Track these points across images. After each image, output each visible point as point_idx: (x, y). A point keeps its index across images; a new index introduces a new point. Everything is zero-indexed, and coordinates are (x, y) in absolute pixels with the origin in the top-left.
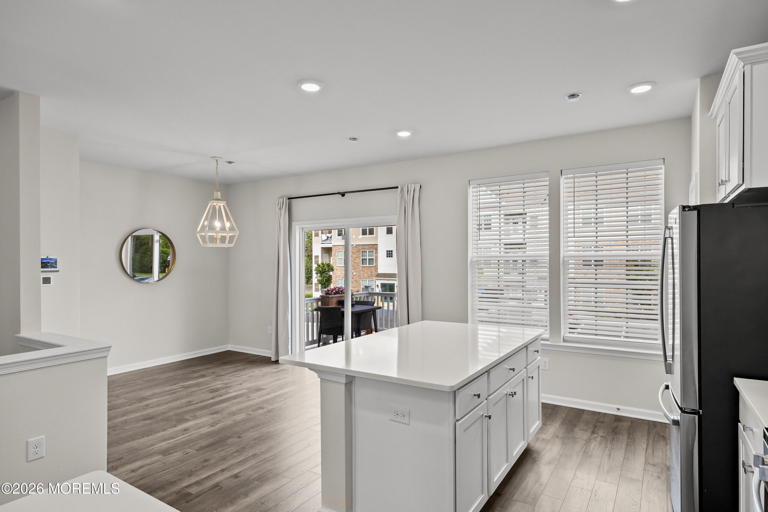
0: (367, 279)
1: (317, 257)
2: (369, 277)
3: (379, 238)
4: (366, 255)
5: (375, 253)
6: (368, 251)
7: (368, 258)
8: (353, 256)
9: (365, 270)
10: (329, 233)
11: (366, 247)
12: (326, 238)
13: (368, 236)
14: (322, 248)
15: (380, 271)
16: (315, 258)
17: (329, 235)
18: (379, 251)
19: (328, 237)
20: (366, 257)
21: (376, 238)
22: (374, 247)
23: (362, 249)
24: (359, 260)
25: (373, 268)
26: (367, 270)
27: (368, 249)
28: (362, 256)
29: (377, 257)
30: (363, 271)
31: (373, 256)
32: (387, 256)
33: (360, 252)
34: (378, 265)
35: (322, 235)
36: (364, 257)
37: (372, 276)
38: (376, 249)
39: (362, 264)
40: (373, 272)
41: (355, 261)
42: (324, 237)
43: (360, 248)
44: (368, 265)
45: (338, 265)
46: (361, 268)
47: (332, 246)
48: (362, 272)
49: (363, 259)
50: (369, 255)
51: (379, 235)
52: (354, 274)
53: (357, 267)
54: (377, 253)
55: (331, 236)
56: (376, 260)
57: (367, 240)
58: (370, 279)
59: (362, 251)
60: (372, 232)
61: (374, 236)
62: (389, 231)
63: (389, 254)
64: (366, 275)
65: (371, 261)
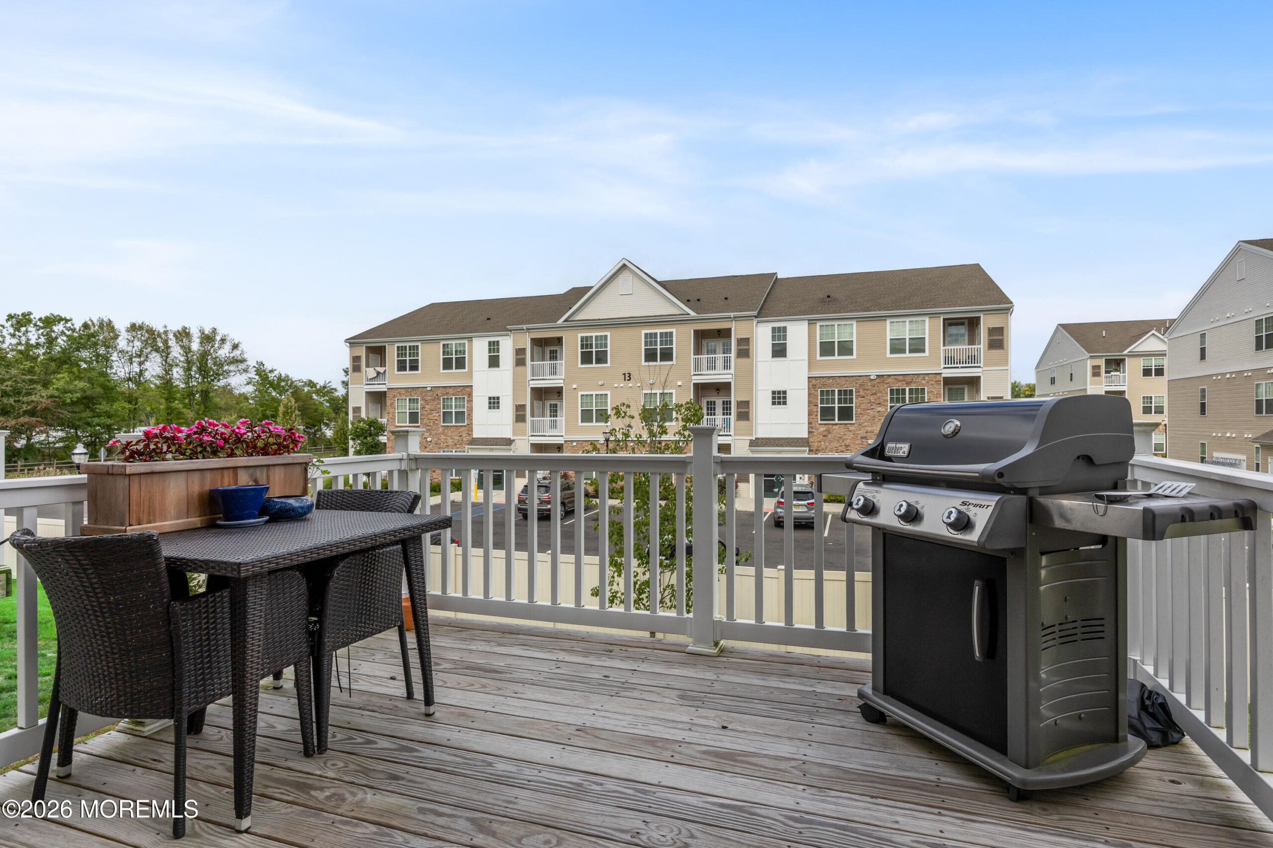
0: (452, 448)
1: (357, 410)
2: (455, 444)
3: (475, 375)
4: (451, 406)
5: (468, 401)
6: (454, 397)
7: (454, 410)
8: (427, 407)
9: (449, 432)
10: (381, 366)
11: (451, 391)
12: (375, 375)
13: (454, 370)
14: (367, 392)
15: (477, 434)
16: (354, 412)
17: (381, 370)
18: (474, 399)
19: (378, 373)
20: (451, 408)
21: (470, 375)
22: (467, 391)
23: (443, 395)
24: (437, 415)
25: (464, 428)
26: (453, 432)
27: (453, 395)
28: (444, 408)
29: (471, 410)
30: (446, 435)
31: (464, 407)
32: (490, 408)
33: (439, 399)
34: (472, 424)
35: (367, 369)
36: (448, 408)
37: (462, 443)
38: (470, 395)
39: (444, 422)
40: (464, 435)
41: (430, 416)
42: (371, 372)
43: (439, 392)
44: (454, 424)
45: (397, 424)
46: (441, 430)
47: (386, 390)
48: (442, 437)
49: (444, 413)
50: (456, 405)
51: (474, 369)
52: (429, 439)
53: (434, 427)
54: (470, 401)
55: (385, 371)
56: (470, 415)
57: (453, 378)
58: (458, 448)
59: (444, 399)
60: (461, 363)
61: (466, 370)
62: (494, 362)
63: (494, 403)
64: (450, 441)
65: (460, 415)
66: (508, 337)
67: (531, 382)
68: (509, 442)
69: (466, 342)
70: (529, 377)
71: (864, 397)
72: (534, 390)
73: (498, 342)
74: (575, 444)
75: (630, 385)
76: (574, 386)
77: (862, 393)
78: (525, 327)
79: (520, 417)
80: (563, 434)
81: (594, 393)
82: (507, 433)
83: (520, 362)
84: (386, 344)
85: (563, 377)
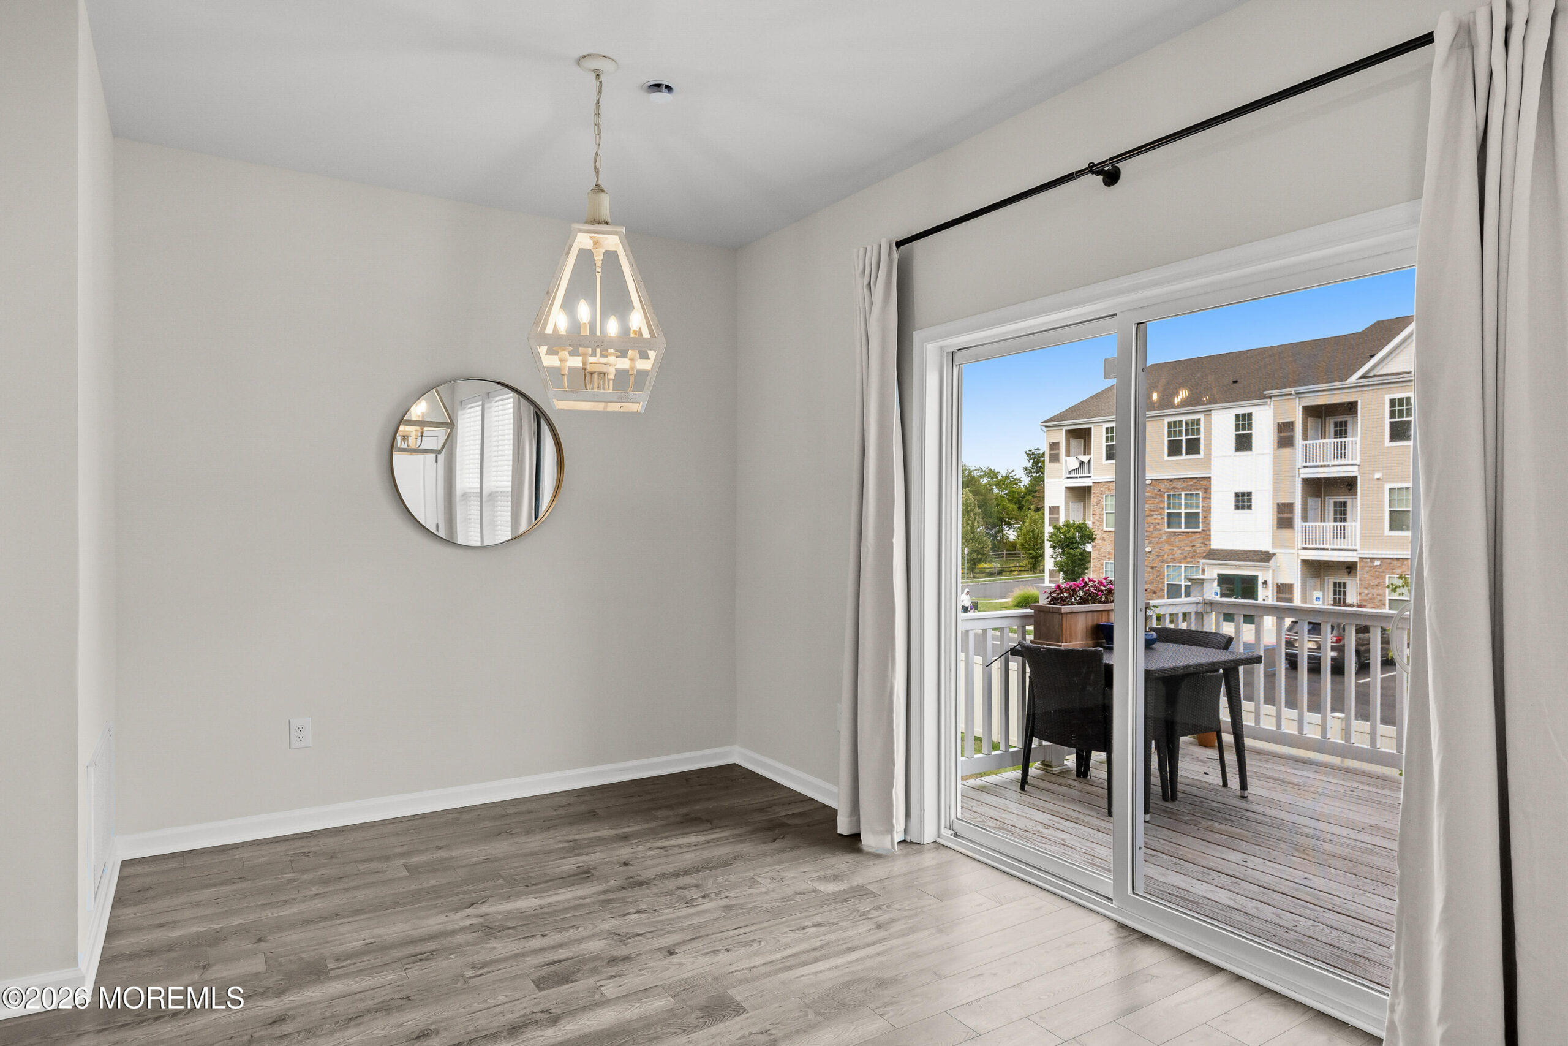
0: (1180, 563)
1: (1054, 510)
2: (1185, 558)
3: (1215, 463)
4: (1180, 504)
5: (1204, 498)
6: (1183, 494)
7: (1183, 511)
8: (1145, 506)
9: (1176, 541)
10: (1084, 454)
11: (1179, 485)
12: (1078, 465)
13: (1184, 457)
14: (1066, 487)
15: (1216, 544)
16: (1051, 512)
17: (1085, 459)
18: (1213, 495)
19: (1082, 463)
20: (1180, 508)
21: (1207, 462)
22: (1203, 484)
23: (1168, 490)
24: (1159, 517)
25: (1197, 536)
26: (1183, 540)
27: (1183, 490)
28: (1169, 508)
29: (1207, 510)
30: (1171, 544)
31: (1198, 507)
32: (1237, 507)
33: (1162, 496)
34: (1210, 530)
35: (1068, 458)
36: (1174, 508)
37: (1194, 556)
38: (1207, 490)
39: (1169, 527)
40: (1198, 545)
41: (1150, 519)
42: (1073, 463)
43: (1162, 487)
44: (1183, 529)
45: (1104, 529)
46: (1164, 537)
47: (1091, 484)
48: (1167, 546)
49: (1169, 515)
50: (1186, 504)
51: (1214, 454)
52: (1148, 549)
53: (1155, 533)
54: (1207, 498)
55: (1090, 461)
56: (1207, 518)
57: (1183, 467)
58: (1188, 563)
59: (1169, 496)
60: (1193, 447)
61: (1201, 456)
62: (1243, 443)
63: (1243, 501)
64: (1178, 553)
65: (1192, 518)
66: (1267, 407)
67: (1303, 471)
68: (1265, 557)
69: (1201, 416)
70: (1300, 462)
72: (1307, 482)
73: (1250, 415)
74: (1377, 563)
76: (1378, 475)
78: (1293, 391)
79: (1284, 522)
80: (1358, 547)
82: (1264, 544)
83: (1285, 441)
84: (1092, 426)
85: (1358, 462)
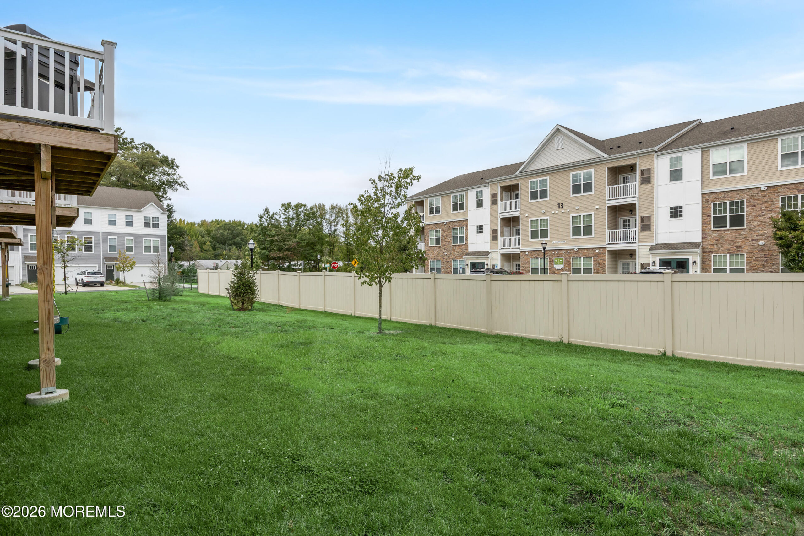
0: (457, 259)
2: (459, 256)
3: (469, 213)
4: (457, 233)
5: (466, 229)
6: (458, 228)
7: (458, 236)
8: (444, 234)
9: (456, 249)
10: (422, 212)
11: (457, 224)
13: (458, 211)
15: (470, 249)
17: (422, 214)
18: (469, 228)
21: (467, 213)
22: (465, 222)
23: (453, 226)
24: (450, 239)
25: (464, 246)
26: (458, 249)
27: (458, 226)
28: (453, 234)
29: (467, 234)
30: (454, 251)
31: (464, 233)
32: (478, 233)
33: (450, 229)
34: (468, 243)
36: (455, 234)
37: (462, 255)
38: (467, 226)
39: (453, 243)
40: (464, 250)
41: (446, 240)
43: (451, 225)
44: (458, 244)
45: (430, 246)
46: (452, 247)
47: (424, 226)
48: (453, 252)
49: (453, 237)
50: (459, 232)
51: (469, 209)
52: (445, 254)
53: (448, 246)
54: (467, 229)
55: (424, 215)
56: (467, 238)
57: (457, 216)
58: (460, 258)
59: (453, 229)
60: (462, 207)
61: (465, 210)
62: (480, 204)
63: (480, 229)
64: (456, 255)
65: (462, 238)
66: (487, 188)
67: (501, 215)
68: (487, 253)
69: (464, 193)
70: (500, 211)
71: (754, 206)
72: (503, 219)
73: (482, 191)
74: (527, 253)
75: (563, 211)
76: (527, 215)
77: (753, 203)
78: (495, 180)
79: (494, 238)
80: (520, 247)
81: (539, 219)
82: (487, 249)
83: (494, 202)
84: (424, 199)
85: (520, 210)
